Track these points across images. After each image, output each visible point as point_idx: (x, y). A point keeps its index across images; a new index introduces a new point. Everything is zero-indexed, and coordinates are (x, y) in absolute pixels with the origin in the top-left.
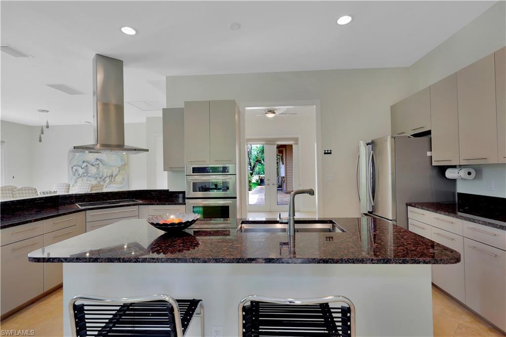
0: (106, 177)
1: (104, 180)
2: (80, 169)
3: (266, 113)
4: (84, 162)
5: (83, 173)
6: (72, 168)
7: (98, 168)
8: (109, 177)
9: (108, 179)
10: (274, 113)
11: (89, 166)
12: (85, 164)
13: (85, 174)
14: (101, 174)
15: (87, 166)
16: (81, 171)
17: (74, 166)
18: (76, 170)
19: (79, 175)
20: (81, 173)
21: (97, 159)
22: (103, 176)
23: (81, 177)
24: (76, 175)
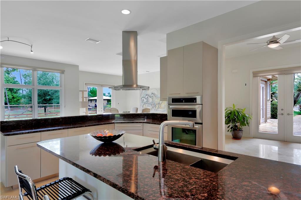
0: (156, 104)
1: (155, 106)
2: (144, 99)
3: (268, 44)
4: (146, 95)
5: (146, 102)
6: (141, 99)
7: (153, 99)
8: (158, 104)
9: (157, 105)
10: (277, 42)
11: (149, 97)
12: (147, 96)
13: (147, 102)
14: (154, 102)
15: (148, 97)
16: (145, 100)
17: (142, 98)
18: (143, 99)
19: (144, 103)
20: (145, 101)
21: (152, 93)
22: (155, 103)
23: (145, 104)
24: (143, 103)
